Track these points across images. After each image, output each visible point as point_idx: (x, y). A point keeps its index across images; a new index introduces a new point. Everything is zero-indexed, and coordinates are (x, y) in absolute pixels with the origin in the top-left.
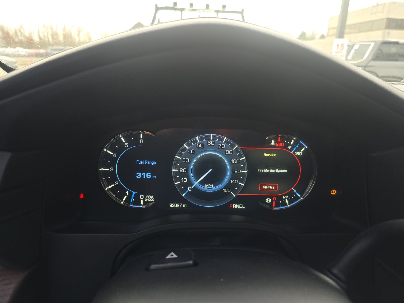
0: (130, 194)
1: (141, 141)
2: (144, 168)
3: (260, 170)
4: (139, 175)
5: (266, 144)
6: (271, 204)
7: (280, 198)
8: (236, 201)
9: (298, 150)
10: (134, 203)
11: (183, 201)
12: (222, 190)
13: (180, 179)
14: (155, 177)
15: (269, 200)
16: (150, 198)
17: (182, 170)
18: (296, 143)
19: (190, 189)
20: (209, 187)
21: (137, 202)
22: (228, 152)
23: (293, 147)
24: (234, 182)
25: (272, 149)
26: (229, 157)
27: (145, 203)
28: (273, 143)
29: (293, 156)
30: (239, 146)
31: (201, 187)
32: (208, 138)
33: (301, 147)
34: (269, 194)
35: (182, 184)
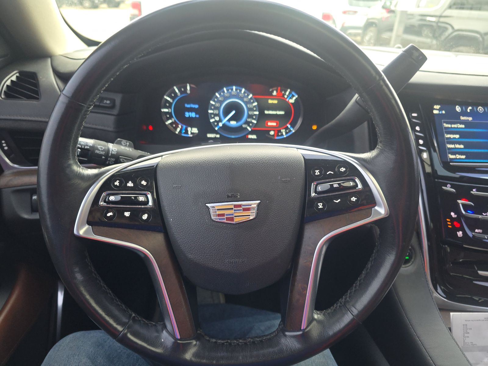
0: (182, 127)
1: (189, 92)
2: (191, 110)
3: (266, 112)
4: (187, 114)
5: (270, 94)
6: (273, 135)
7: (280, 131)
8: (252, 133)
9: (291, 98)
10: (184, 133)
11: (216, 132)
12: (241, 126)
13: (214, 118)
14: (197, 116)
15: (272, 133)
16: (195, 130)
17: (216, 112)
18: (290, 93)
19: (221, 125)
20: (233, 123)
21: (186, 132)
22: (245, 99)
23: (288, 96)
24: (249, 120)
25: (274, 98)
26: (246, 103)
27: (192, 133)
28: (275, 93)
29: (288, 102)
30: (253, 95)
31: (228, 124)
32: (232, 89)
33: (293, 96)
34: (272, 128)
35: (216, 121)
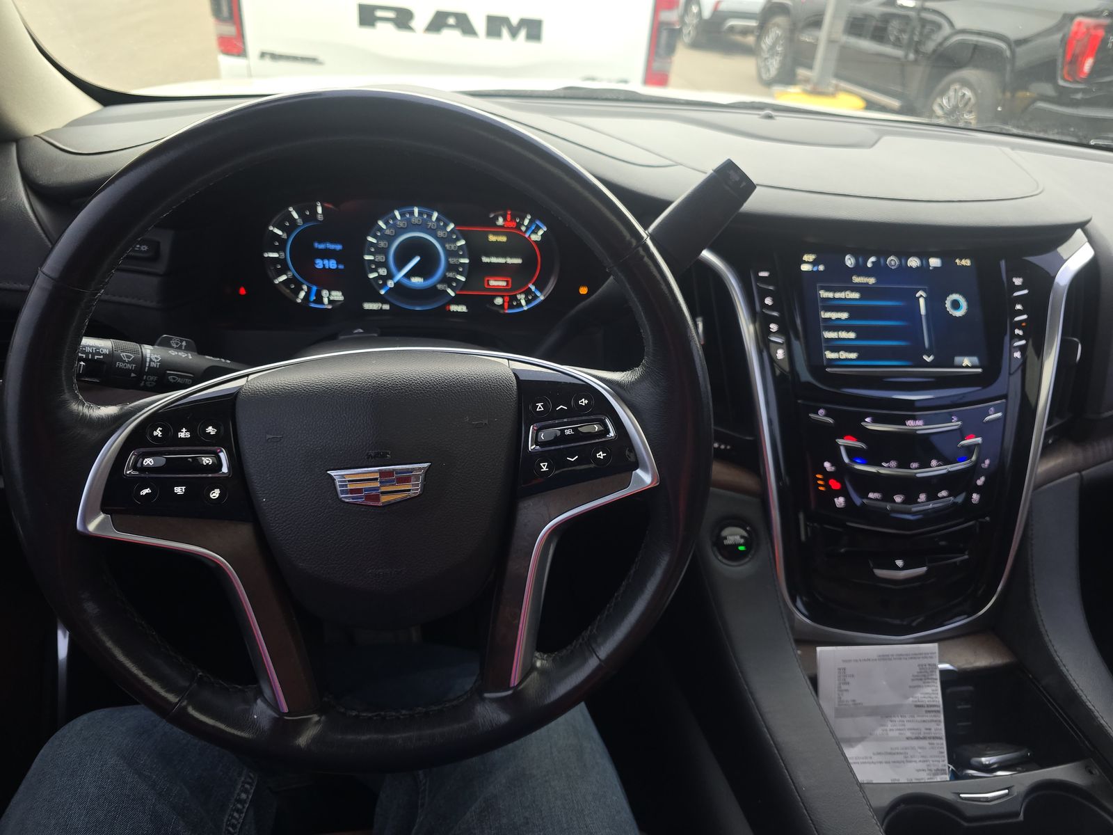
0: (309, 289)
1: (320, 218)
2: (327, 254)
3: (485, 260)
4: (319, 264)
5: (492, 223)
6: (502, 306)
7: (514, 298)
8: (456, 301)
9: (535, 232)
10: (315, 302)
11: (382, 300)
12: (434, 288)
13: (375, 270)
14: (341, 267)
15: (499, 301)
16: (337, 296)
17: (380, 258)
18: (531, 222)
19: (391, 284)
20: (417, 281)
21: (319, 299)
22: (440, 234)
23: (528, 228)
24: (450, 275)
25: (499, 231)
26: (442, 241)
27: (330, 302)
28: (500, 221)
29: (528, 240)
30: (456, 225)
31: (405, 281)
32: (412, 213)
33: (538, 228)
34: (498, 291)
35: (380, 277)
